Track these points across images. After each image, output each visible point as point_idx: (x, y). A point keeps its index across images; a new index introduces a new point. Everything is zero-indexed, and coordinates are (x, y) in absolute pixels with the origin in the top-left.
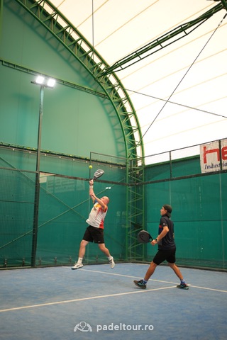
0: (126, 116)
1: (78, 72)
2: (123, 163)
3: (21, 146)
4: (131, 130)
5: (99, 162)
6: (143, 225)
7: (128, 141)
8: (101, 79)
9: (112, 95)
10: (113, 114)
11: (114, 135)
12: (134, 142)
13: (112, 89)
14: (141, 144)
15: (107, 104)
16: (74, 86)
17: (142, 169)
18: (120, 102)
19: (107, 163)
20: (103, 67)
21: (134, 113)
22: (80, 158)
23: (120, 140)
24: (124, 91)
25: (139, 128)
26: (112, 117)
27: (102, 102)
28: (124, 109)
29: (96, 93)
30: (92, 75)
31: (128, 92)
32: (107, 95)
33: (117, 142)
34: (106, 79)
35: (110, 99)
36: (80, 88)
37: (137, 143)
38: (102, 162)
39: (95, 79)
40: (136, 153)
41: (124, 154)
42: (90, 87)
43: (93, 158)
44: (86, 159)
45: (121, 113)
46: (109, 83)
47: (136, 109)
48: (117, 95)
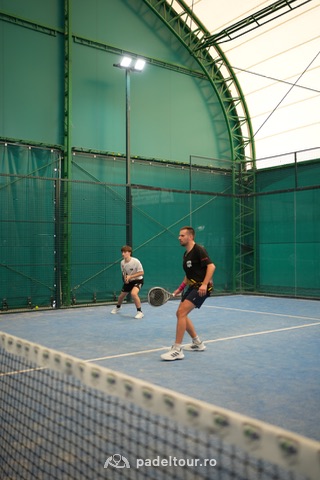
0: (231, 103)
1: (167, 44)
2: (227, 167)
3: (104, 151)
4: (236, 122)
5: (198, 167)
6: (254, 248)
7: (234, 136)
8: (199, 54)
9: (212, 75)
10: (214, 100)
11: (214, 129)
12: (240, 139)
13: (211, 65)
14: (251, 141)
15: (204, 86)
16: (163, 65)
17: (253, 174)
18: (223, 84)
19: (207, 168)
20: (200, 35)
21: (242, 98)
22: (175, 164)
23: (222, 136)
24: (230, 68)
25: (248, 119)
26: (212, 104)
27: (198, 84)
28: (228, 94)
29: (191, 73)
30: (187, 48)
31: (235, 71)
32: (207, 75)
33: (218, 138)
34: (205, 52)
35: (210, 80)
36: (171, 67)
37: (245, 139)
38: (201, 167)
39: (191, 53)
40: (243, 153)
41: (228, 154)
42: (183, 64)
43: (193, 163)
44: (182, 165)
45: (224, 99)
46: (209, 58)
47: (244, 93)
48: (219, 75)
